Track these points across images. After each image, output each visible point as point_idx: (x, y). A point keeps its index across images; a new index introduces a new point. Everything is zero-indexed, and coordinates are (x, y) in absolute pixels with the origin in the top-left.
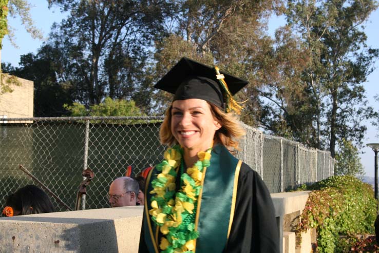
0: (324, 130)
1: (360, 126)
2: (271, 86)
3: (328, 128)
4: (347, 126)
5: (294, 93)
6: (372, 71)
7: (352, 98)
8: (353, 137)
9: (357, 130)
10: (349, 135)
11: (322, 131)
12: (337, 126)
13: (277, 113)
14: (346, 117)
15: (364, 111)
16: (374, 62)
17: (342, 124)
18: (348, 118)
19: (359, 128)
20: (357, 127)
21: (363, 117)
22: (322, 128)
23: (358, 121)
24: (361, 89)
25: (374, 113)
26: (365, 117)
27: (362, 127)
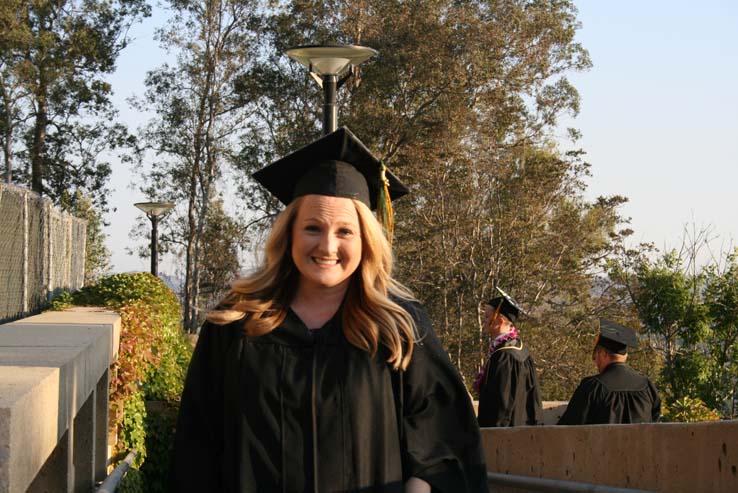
0: (19, 171)
1: (96, 164)
3: (27, 167)
4: (67, 163)
6: (124, 45)
7: (80, 102)
8: (81, 187)
9: (89, 172)
10: (71, 181)
11: (13, 172)
12: (47, 161)
14: (68, 144)
15: (106, 133)
16: (128, 25)
17: (57, 158)
18: (71, 146)
19: (94, 170)
20: (90, 166)
21: (103, 144)
22: (15, 163)
23: (92, 152)
24: (106, 88)
25: (128, 137)
26: (108, 145)
27: (100, 167)
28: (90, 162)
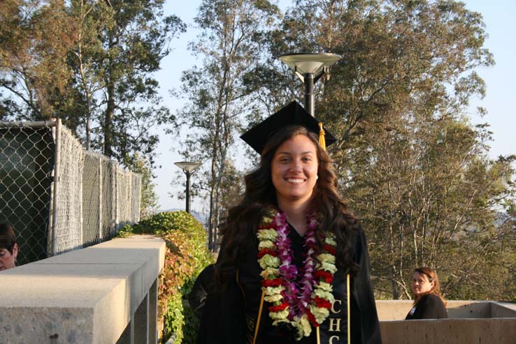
0: (95, 141)
1: (149, 136)
2: (15, 70)
4: (128, 135)
5: (51, 85)
6: (167, 53)
7: (137, 93)
8: (137, 151)
9: (144, 141)
11: (92, 142)
12: (114, 134)
13: (23, 112)
14: (128, 122)
15: (154, 114)
16: (170, 39)
17: (121, 131)
18: (130, 123)
19: (147, 139)
20: (145, 136)
21: (152, 121)
22: (93, 136)
23: (145, 126)
24: (155, 83)
25: (170, 116)
26: (156, 122)
27: (152, 137)
28: (145, 134)
